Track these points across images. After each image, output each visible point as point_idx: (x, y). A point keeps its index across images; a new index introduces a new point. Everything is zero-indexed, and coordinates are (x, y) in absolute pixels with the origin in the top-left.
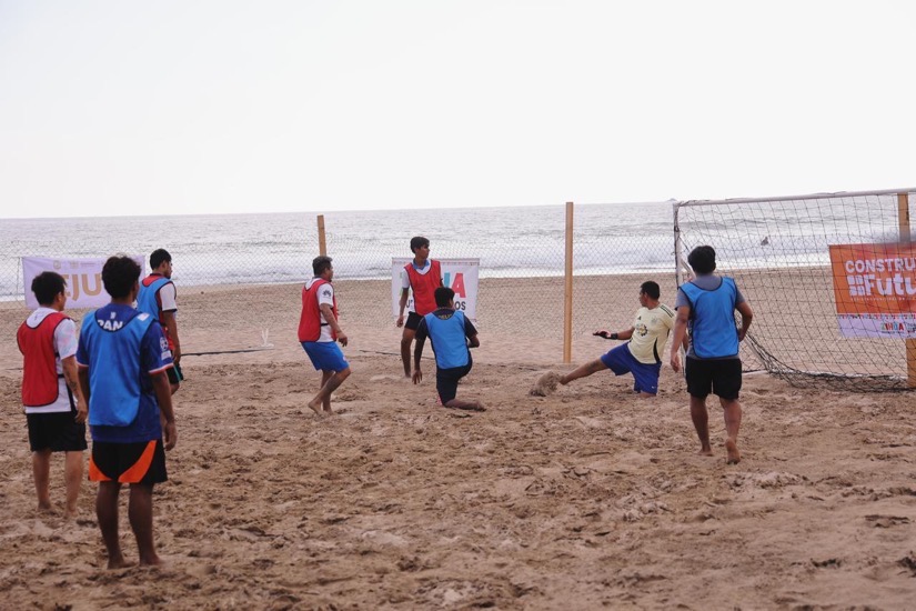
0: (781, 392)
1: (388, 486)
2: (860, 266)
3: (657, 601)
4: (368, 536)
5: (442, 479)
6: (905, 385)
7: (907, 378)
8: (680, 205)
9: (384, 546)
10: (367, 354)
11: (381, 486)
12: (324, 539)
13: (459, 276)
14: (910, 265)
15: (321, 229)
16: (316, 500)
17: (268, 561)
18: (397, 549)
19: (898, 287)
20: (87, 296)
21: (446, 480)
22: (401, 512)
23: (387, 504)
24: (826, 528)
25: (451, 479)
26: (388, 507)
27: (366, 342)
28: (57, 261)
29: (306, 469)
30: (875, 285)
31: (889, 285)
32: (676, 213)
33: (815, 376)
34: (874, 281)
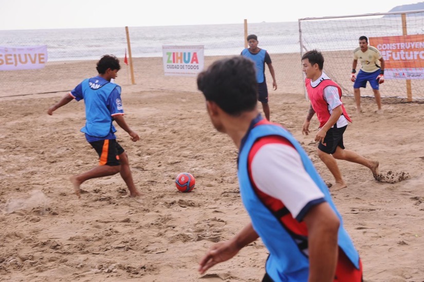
0: (351, 104)
1: (192, 148)
2: (384, 47)
3: (344, 196)
4: (195, 169)
5: (215, 145)
6: (406, 101)
7: (407, 97)
8: (301, 20)
9: (205, 174)
10: (154, 90)
11: (188, 148)
12: (174, 172)
13: (195, 54)
14: (408, 46)
15: (127, 33)
16: (160, 154)
17: (153, 181)
18: (212, 175)
19: (402, 56)
20: (21, 64)
21: (217, 144)
22: (203, 159)
23: (196, 155)
24: (403, 163)
25: (219, 144)
26: (196, 157)
27: (151, 85)
28: (6, 48)
29: (150, 140)
30: (392, 55)
31: (398, 55)
32: (300, 23)
33: (364, 97)
34: (391, 53)
